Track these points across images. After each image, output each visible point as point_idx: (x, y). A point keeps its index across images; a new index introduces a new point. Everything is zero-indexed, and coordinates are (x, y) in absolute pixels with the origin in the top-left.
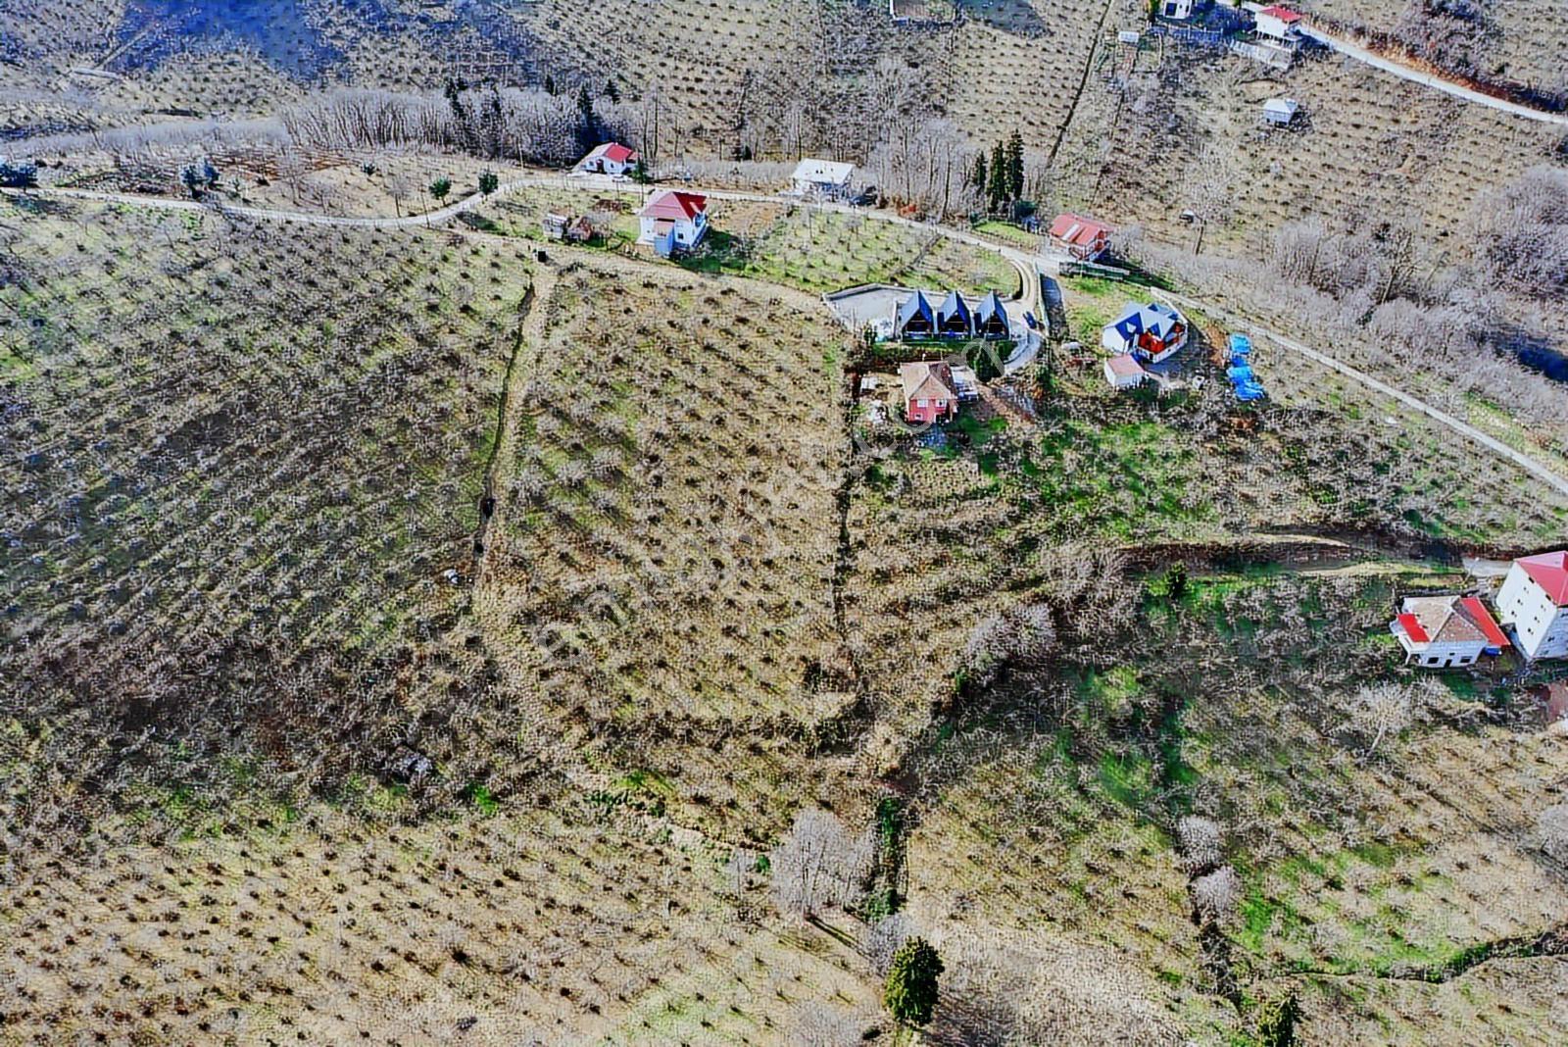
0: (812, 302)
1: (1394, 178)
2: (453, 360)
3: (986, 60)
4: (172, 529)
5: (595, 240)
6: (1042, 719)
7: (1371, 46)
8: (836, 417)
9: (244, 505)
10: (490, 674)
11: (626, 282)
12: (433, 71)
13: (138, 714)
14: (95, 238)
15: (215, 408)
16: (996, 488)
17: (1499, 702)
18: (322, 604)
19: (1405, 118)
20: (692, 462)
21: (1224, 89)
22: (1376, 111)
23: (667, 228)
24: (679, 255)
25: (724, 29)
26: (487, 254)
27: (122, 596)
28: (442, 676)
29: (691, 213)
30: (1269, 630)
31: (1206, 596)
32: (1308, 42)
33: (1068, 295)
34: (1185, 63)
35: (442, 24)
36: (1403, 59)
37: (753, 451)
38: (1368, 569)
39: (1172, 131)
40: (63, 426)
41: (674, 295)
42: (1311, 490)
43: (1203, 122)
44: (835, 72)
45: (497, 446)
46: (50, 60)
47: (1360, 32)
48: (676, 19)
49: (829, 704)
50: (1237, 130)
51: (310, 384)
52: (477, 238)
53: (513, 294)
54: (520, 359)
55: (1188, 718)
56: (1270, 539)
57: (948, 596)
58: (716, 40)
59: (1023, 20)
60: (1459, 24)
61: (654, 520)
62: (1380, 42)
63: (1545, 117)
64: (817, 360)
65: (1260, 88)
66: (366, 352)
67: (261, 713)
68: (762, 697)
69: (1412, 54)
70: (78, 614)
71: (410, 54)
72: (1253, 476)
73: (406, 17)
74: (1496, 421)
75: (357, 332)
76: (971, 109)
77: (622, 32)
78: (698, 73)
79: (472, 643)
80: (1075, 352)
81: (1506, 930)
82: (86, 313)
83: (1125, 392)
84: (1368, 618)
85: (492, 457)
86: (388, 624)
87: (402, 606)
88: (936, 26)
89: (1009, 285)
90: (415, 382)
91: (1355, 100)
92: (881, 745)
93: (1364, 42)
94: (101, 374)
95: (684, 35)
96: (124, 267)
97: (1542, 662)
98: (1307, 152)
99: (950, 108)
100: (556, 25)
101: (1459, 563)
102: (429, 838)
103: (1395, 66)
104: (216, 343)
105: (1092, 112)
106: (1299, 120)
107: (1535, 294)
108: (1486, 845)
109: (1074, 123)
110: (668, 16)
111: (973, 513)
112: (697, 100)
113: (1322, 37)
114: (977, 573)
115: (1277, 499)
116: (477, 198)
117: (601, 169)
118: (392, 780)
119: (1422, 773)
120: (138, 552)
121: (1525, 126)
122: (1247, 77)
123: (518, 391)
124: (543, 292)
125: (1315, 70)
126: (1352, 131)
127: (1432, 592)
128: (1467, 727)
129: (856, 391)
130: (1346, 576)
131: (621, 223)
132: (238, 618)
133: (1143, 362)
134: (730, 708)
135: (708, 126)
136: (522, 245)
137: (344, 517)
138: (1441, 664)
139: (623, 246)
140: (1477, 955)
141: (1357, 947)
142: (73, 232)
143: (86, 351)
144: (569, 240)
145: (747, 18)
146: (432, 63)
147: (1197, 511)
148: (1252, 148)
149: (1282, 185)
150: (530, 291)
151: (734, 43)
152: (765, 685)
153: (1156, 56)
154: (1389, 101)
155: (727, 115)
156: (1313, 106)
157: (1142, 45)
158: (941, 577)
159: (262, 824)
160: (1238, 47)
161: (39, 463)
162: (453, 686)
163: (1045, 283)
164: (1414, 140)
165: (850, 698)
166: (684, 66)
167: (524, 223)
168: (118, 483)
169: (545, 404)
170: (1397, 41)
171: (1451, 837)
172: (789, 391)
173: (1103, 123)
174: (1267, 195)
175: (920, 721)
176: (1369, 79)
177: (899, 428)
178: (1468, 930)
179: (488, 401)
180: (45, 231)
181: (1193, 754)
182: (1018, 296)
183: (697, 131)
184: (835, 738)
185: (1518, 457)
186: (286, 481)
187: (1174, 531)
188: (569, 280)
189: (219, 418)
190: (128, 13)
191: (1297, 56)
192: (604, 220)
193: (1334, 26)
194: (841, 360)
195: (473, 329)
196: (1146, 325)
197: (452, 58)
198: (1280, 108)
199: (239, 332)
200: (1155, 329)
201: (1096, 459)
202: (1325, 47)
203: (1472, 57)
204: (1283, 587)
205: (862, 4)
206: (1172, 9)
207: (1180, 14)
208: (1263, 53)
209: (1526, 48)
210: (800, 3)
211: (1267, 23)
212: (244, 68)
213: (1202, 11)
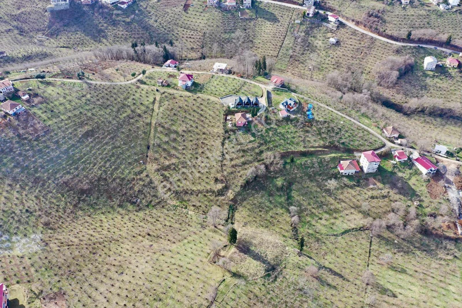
0: (217, 99)
1: (359, 58)
2: (139, 116)
3: (263, 28)
4: (85, 155)
5: (169, 86)
6: (263, 188)
7: (355, 24)
8: (221, 126)
9: (98, 149)
10: (151, 182)
11: (176, 95)
12: (127, 35)
13: (83, 192)
14: (60, 90)
15: (91, 128)
16: (255, 140)
17: (358, 182)
18: (116, 169)
19: (363, 43)
20: (191, 136)
21: (321, 35)
22: (356, 41)
23: (184, 83)
24: (187, 89)
25: (198, 21)
26: (145, 90)
27: (77, 169)
28: (141, 183)
29: (190, 79)
30: (311, 168)
31: (298, 162)
32: (341, 23)
33: (273, 96)
34: (311, 28)
35: (128, 22)
36: (363, 27)
37: (204, 134)
38: (333, 155)
39: (308, 46)
40: (61, 134)
41: (186, 99)
42: (322, 139)
43: (315, 44)
44: (226, 32)
45: (150, 134)
46: (31, 34)
47: (353, 21)
48: (186, 18)
49: (220, 186)
50: (323, 46)
51: (110, 122)
52: (142, 86)
53: (151, 100)
54: (153, 115)
55: (294, 187)
56: (312, 149)
57: (244, 163)
58: (197, 24)
59: (272, 17)
60: (376, 19)
61: (183, 149)
62: (358, 23)
63: (394, 42)
64: (218, 113)
65: (329, 35)
66: (121, 115)
67: (106, 191)
68: (206, 185)
69: (365, 26)
70: (68, 173)
71: (121, 31)
72: (310, 136)
73: (119, 21)
74: (367, 121)
75: (118, 111)
76: (259, 41)
77: (173, 22)
78: (192, 33)
79: (147, 176)
80: (273, 109)
81: (354, 226)
82: (61, 108)
83: (284, 118)
84: (332, 166)
85: (149, 137)
86: (130, 173)
87: (132, 169)
88: (251, 19)
89: (260, 93)
90: (132, 121)
91: (351, 38)
92: (230, 194)
93: (354, 23)
94: (66, 122)
95: (189, 23)
96: (68, 98)
97: (368, 174)
98: (339, 52)
99: (254, 41)
100: (156, 21)
101: (353, 153)
102: (141, 214)
103: (361, 29)
104: (89, 114)
105: (288, 42)
106: (338, 43)
107: (388, 87)
108: (353, 210)
109: (284, 45)
110: (184, 18)
111: (250, 146)
112: (192, 40)
113: (344, 21)
114: (250, 158)
115: (315, 141)
116: (142, 75)
117: (169, 66)
118: (133, 203)
119: (341, 197)
120: (79, 159)
121: (389, 45)
122: (326, 32)
123: (154, 122)
124: (158, 99)
125: (342, 30)
126: (350, 46)
127: (346, 160)
128: (352, 187)
129: (226, 119)
130: (328, 157)
131: (174, 81)
132: (100, 172)
133: (288, 111)
134: (199, 187)
135: (195, 47)
136: (153, 87)
137: (119, 151)
138: (347, 174)
139: (175, 87)
140: (346, 232)
141: (324, 230)
142: (56, 90)
143: (62, 117)
144: (163, 86)
145: (204, 18)
146: (126, 33)
147: (297, 144)
148: (326, 50)
149: (333, 60)
150: (155, 99)
151: (201, 25)
152: (207, 183)
153: (304, 27)
154: (359, 38)
155: (199, 44)
156: (341, 40)
157: (301, 24)
158: (243, 160)
159: (109, 212)
160: (325, 24)
161: (57, 142)
162: (144, 185)
163: (268, 93)
164: (364, 49)
165: (224, 185)
166: (189, 31)
167: (153, 82)
168: (73, 145)
169: (159, 125)
170: (361, 23)
171: (345, 209)
172: (212, 120)
173: (291, 45)
174: (330, 63)
175: (238, 189)
176: (355, 33)
177: (234, 128)
178: (346, 227)
179: (147, 124)
180: (50, 90)
181: (294, 194)
182: (262, 96)
183: (192, 48)
184: (221, 193)
185: (369, 129)
186: (107, 143)
187: (292, 148)
188: (163, 96)
189: (92, 131)
190: (50, 21)
191: (338, 27)
192: (171, 80)
193: (347, 19)
194: (223, 113)
195: (143, 108)
196: (289, 103)
197: (131, 31)
198: (333, 40)
199: (94, 111)
200: (290, 104)
201: (276, 133)
202: (344, 25)
203: (378, 27)
204: (315, 160)
205: (232, 14)
206: (308, 14)
207: (311, 15)
208: (330, 26)
209: (391, 25)
210: (217, 14)
211: (331, 19)
212: (80, 35)
213: (316, 14)
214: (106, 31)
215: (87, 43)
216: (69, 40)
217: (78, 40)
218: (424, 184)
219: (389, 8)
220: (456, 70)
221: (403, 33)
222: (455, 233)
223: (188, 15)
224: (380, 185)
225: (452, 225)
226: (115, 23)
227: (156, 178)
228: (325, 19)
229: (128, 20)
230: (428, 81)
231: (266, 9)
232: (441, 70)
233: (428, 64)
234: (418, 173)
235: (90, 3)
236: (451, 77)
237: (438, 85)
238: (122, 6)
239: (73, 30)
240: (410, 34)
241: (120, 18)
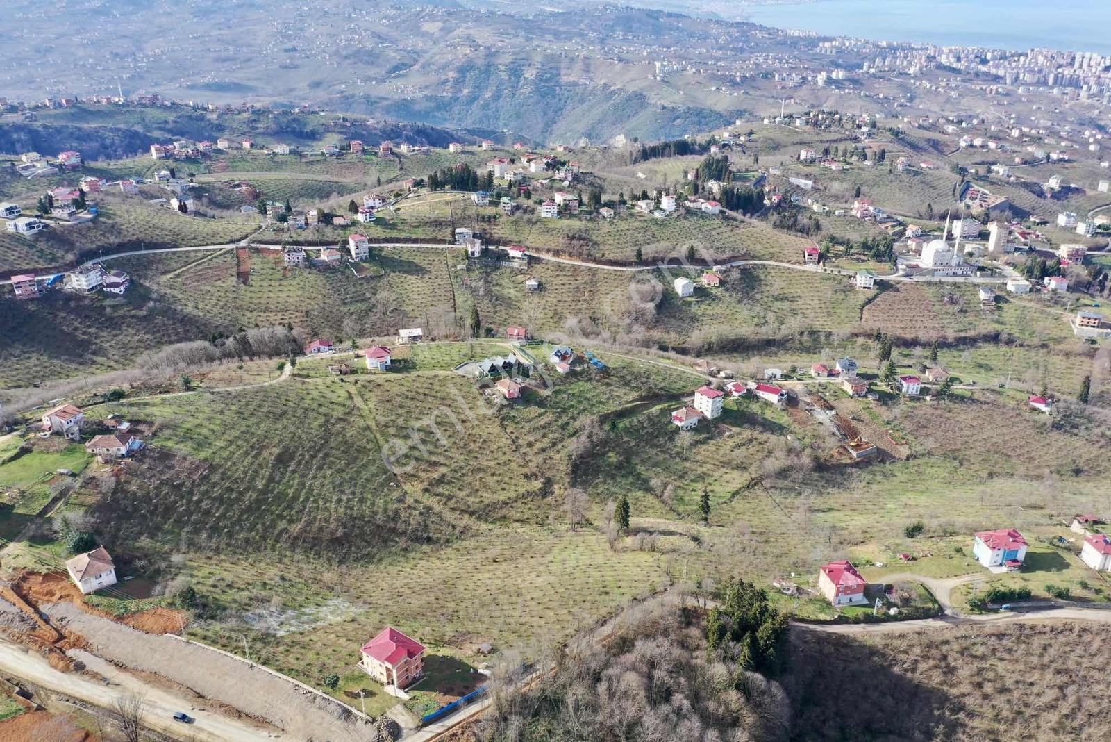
0: (449, 372)
1: (584, 300)
2: (341, 420)
3: (406, 287)
4: (298, 491)
5: (354, 372)
6: (597, 472)
7: (554, 255)
10: (428, 508)
11: (379, 382)
14: (173, 409)
15: (279, 451)
16: (546, 412)
17: (708, 433)
18: (362, 500)
19: (578, 278)
21: (507, 280)
22: (567, 278)
23: (378, 360)
24: (389, 369)
25: (283, 295)
26: (319, 384)
28: (415, 512)
30: (643, 430)
31: (621, 426)
32: (530, 257)
33: (530, 352)
34: (488, 273)
35: (145, 316)
36: (568, 257)
38: (658, 407)
39: (497, 300)
41: (399, 382)
42: (633, 389)
43: (506, 295)
44: (345, 303)
45: (378, 443)
47: (548, 251)
48: (253, 295)
49: (537, 484)
50: (520, 294)
52: (309, 381)
53: (343, 395)
54: (364, 414)
55: (635, 461)
56: (630, 405)
58: (281, 300)
59: (414, 268)
60: (582, 242)
62: (557, 253)
63: (624, 269)
64: (465, 389)
65: (520, 278)
68: (516, 489)
69: (570, 255)
70: (291, 521)
71: (132, 334)
72: (615, 389)
73: (123, 317)
74: (667, 361)
76: (411, 308)
77: (230, 306)
79: (416, 501)
81: (738, 487)
82: (204, 432)
83: (567, 374)
84: (665, 420)
85: (378, 447)
86: (386, 503)
87: (386, 496)
88: (378, 277)
89: (509, 352)
91: (558, 275)
92: (559, 491)
93: (551, 254)
94: (230, 449)
95: (263, 301)
96: (200, 416)
97: (713, 420)
98: (550, 298)
100: (197, 308)
101: (681, 399)
103: (566, 260)
105: (463, 298)
106: (541, 287)
108: (724, 470)
110: (248, 294)
111: (544, 420)
113: (534, 254)
114: (557, 436)
115: (625, 394)
116: (291, 368)
117: (318, 351)
118: (427, 541)
119: (700, 458)
120: (295, 499)
121: (618, 273)
122: (514, 274)
123: (372, 424)
124: (353, 391)
125: (538, 267)
126: (562, 287)
127: (678, 409)
128: (704, 442)
130: (654, 410)
131: (358, 365)
132: (342, 510)
134: (508, 495)
136: (330, 379)
138: (689, 427)
139: (366, 371)
140: (734, 495)
142: (166, 410)
143: (217, 444)
144: (345, 374)
145: (291, 288)
146: (148, 336)
147: (605, 403)
148: (529, 300)
149: (547, 311)
150: (348, 393)
151: (291, 300)
152: (516, 485)
153: (476, 272)
154: (570, 273)
156: (544, 281)
157: (468, 269)
159: (398, 562)
160: (506, 264)
162: (420, 514)
164: (585, 286)
165: (542, 480)
166: (271, 314)
168: (269, 480)
169: (384, 426)
170: (563, 252)
171: (714, 471)
175: (566, 480)
176: (559, 267)
178: (729, 490)
179: (364, 429)
181: (640, 469)
184: (545, 492)
185: (678, 368)
187: (604, 410)
188: (358, 385)
189: (283, 453)
191: (529, 263)
192: (353, 364)
193: (537, 250)
195: (340, 409)
196: (563, 353)
197: (157, 332)
198: (532, 283)
200: (567, 353)
202: (538, 258)
203: (591, 253)
204: (641, 417)
205: (343, 273)
206: (473, 253)
207: (477, 255)
208: (516, 264)
209: (607, 247)
210: (312, 277)
211: (513, 253)
212: (34, 361)
213: (484, 253)
214: (97, 341)
215: (63, 371)
217: (38, 368)
218: (783, 413)
219: (590, 225)
220: (720, 289)
221: (630, 253)
222: (851, 458)
223: (252, 289)
224: (737, 430)
225: (842, 450)
226: (113, 324)
227: (433, 503)
228: (504, 256)
229: (143, 313)
230: (695, 309)
231: (397, 257)
232: (700, 292)
233: (683, 287)
234: (767, 404)
235: (37, 295)
236: (714, 298)
237: (710, 312)
238: (117, 290)
239: (17, 352)
240: (639, 254)
241: (121, 312)
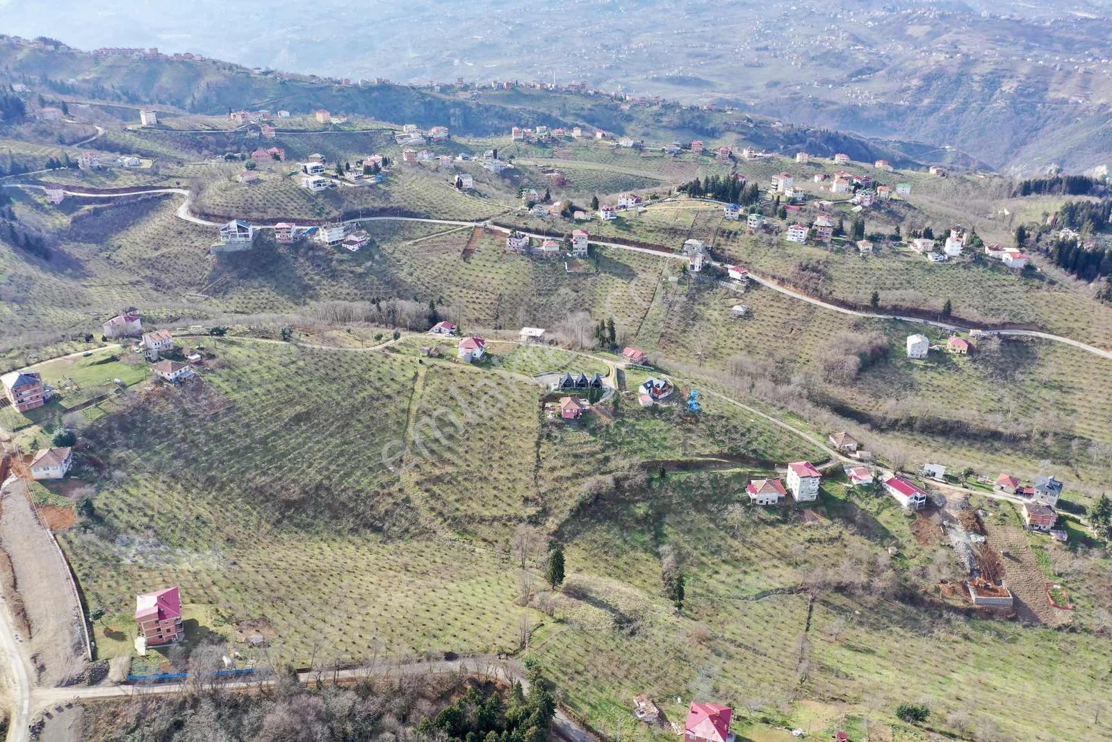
0: (526, 378)
1: (787, 338)
2: (389, 397)
3: (609, 289)
4: (294, 449)
5: (441, 356)
6: (612, 517)
7: (779, 284)
8: (536, 417)
9: (318, 442)
10: (407, 500)
11: (454, 371)
12: (356, 295)
13: (289, 504)
14: (253, 353)
15: (304, 410)
16: (595, 441)
17: (785, 515)
18: (348, 475)
19: (793, 313)
20: (481, 433)
21: (716, 301)
22: (781, 311)
23: (470, 351)
24: (474, 361)
25: (489, 276)
26: (399, 360)
27: (280, 468)
28: (390, 500)
29: (479, 346)
30: (698, 489)
31: (675, 478)
32: (752, 282)
33: (629, 377)
34: (699, 290)
35: (360, 274)
36: (792, 288)
37: (503, 428)
38: (738, 470)
39: (693, 319)
40: (254, 415)
41: (472, 375)
42: (718, 442)
43: (707, 315)
44: (540, 294)
45: (406, 427)
46: (176, 290)
47: (774, 277)
48: (466, 271)
49: (532, 510)
50: (721, 319)
51: (338, 404)
52: (394, 355)
53: (411, 374)
54: (414, 397)
55: (667, 520)
56: (700, 459)
57: (576, 476)
58: (486, 281)
59: (626, 272)
60: (814, 274)
61: (467, 452)
62: (782, 282)
63: (849, 312)
64: (528, 398)
65: (732, 301)
66: (357, 393)
67: (329, 506)
68: (507, 508)
69: (795, 286)
70: (264, 474)
71: (345, 287)
72: (695, 437)
73: (343, 271)
74: (799, 423)
75: (354, 386)
77: (442, 277)
78: (477, 295)
79: (401, 490)
80: (627, 394)
81: (779, 586)
82: (255, 378)
83: (647, 408)
84: (737, 486)
85: (405, 431)
86: (370, 483)
87: (375, 477)
88: (587, 275)
89: (604, 371)
90: (376, 404)
91: (771, 306)
92: (552, 524)
93: (776, 281)
94: (264, 398)
95: (471, 279)
96: (266, 363)
97: (799, 503)
98: (751, 329)
99: (593, 310)
100: (411, 274)
101: (774, 468)
102: (391, 547)
103: (788, 292)
104: (303, 389)
105: (656, 311)
106: (748, 315)
107: (843, 385)
108: (776, 562)
109: (648, 315)
110: (463, 270)
111: (587, 449)
112: (477, 307)
113: (757, 278)
114: (587, 468)
115: (703, 445)
116: (392, 341)
117: (440, 331)
118: (377, 530)
119: (755, 539)
120: (284, 455)
121: (841, 316)
122: (727, 296)
123: (414, 408)
124: (422, 373)
125: (755, 294)
126: (770, 319)
127: (762, 478)
128: (772, 524)
129: (543, 408)
130: (728, 472)
131: (451, 351)
132: (319, 478)
133: (654, 398)
134: (495, 512)
135: (482, 317)
136: (412, 358)
137: (351, 448)
138: (764, 503)
139: (452, 358)
140: (764, 594)
141: (722, 590)
142: (245, 352)
143: (256, 390)
144: (430, 356)
145: (500, 271)
146: (356, 291)
147: (672, 448)
148: (728, 326)
149: (740, 342)
150: (417, 374)
151: (494, 282)
152: (509, 505)
153: (686, 287)
154: (785, 306)
155: (491, 313)
156: (754, 309)
157: (679, 283)
158: (573, 470)
159: (334, 540)
160: (723, 283)
161: (248, 426)
162: (395, 504)
163: (619, 372)
164: (796, 323)
165: (540, 509)
166: (471, 292)
167: (412, 350)
168: (274, 433)
169: (424, 412)
170: (789, 281)
171: (763, 559)
172: (518, 408)
173: (661, 316)
174: (734, 346)
175: (565, 516)
176: (777, 297)
177: (559, 421)
178: (764, 585)
179: (403, 411)
180: (234, 350)
181: (667, 529)
182: (608, 375)
183: (477, 320)
184: (534, 521)
185: (802, 434)
186: (331, 435)
187: (663, 456)
188: (431, 370)
189: (307, 413)
190: (214, 269)
191: (747, 287)
192: (445, 350)
193: (764, 275)
194: (538, 397)
195: (396, 387)
196: (655, 384)
197: (365, 289)
198: (739, 309)
199: (311, 385)
200: (658, 386)
201: (633, 431)
202: (758, 284)
203: (819, 287)
204: (705, 475)
205: (553, 265)
206: (693, 267)
207: (697, 269)
208: (733, 286)
209: (842, 284)
210: (524, 265)
211: (733, 274)
212: (267, 293)
213: (706, 268)
214: (318, 288)
215: (281, 307)
216: (246, 301)
217: (264, 301)
218: (906, 521)
219: (836, 257)
220: (966, 358)
221: (865, 297)
222: (965, 601)
223: (469, 266)
224: (826, 522)
225: (959, 588)
226: (334, 275)
227: (417, 497)
228: (724, 276)
229: (360, 270)
230: (917, 375)
231: (616, 258)
232: (938, 358)
233: (914, 346)
234: (892, 503)
235: (291, 241)
236: (958, 369)
237: (935, 382)
238: (351, 248)
239: (256, 284)
240: (875, 298)
241: (344, 267)
